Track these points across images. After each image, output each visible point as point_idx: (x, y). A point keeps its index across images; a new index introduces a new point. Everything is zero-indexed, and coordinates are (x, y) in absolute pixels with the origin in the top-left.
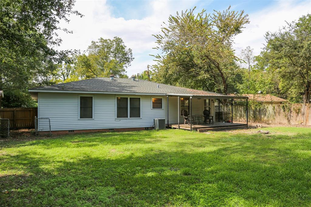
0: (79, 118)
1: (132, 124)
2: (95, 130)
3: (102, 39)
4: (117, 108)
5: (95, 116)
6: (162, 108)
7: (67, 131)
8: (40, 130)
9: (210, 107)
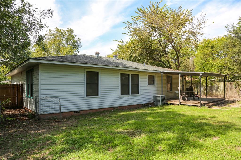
0: (86, 96)
1: (133, 101)
2: (100, 110)
3: (57, 29)
4: (121, 84)
5: (101, 94)
6: (154, 85)
7: (73, 112)
8: (42, 113)
9: (183, 84)
